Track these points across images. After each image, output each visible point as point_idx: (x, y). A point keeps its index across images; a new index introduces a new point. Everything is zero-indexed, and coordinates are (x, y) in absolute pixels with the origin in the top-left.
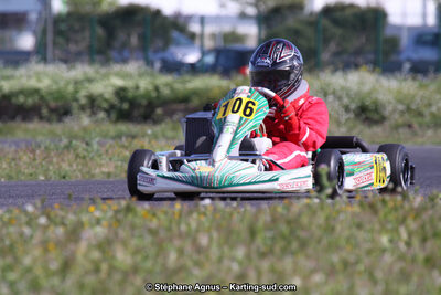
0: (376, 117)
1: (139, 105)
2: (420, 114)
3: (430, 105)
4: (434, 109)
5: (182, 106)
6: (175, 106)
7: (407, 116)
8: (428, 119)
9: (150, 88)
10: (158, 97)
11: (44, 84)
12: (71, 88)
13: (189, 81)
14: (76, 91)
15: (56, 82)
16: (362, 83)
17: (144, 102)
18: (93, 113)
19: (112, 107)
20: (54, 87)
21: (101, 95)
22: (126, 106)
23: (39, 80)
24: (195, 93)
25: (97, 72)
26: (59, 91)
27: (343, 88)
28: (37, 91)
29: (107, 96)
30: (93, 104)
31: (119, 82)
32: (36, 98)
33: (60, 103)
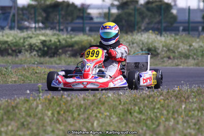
0: (155, 53)
1: (52, 49)
2: (174, 52)
3: (178, 48)
4: (180, 50)
5: (70, 49)
6: (67, 49)
7: (168, 53)
8: (177, 54)
9: (56, 40)
10: (60, 45)
11: (10, 39)
12: (22, 41)
13: (73, 38)
14: (24, 42)
15: (15, 39)
16: (148, 38)
17: (53, 47)
18: (31, 52)
19: (40, 49)
20: (14, 41)
21: (35, 44)
22: (46, 49)
23: (8, 38)
24: (76, 43)
25: (33, 34)
26: (16, 42)
27: (140, 40)
28: (6, 42)
29: (37, 44)
30: (31, 48)
31: (43, 38)
32: (7, 45)
33: (17, 48)
